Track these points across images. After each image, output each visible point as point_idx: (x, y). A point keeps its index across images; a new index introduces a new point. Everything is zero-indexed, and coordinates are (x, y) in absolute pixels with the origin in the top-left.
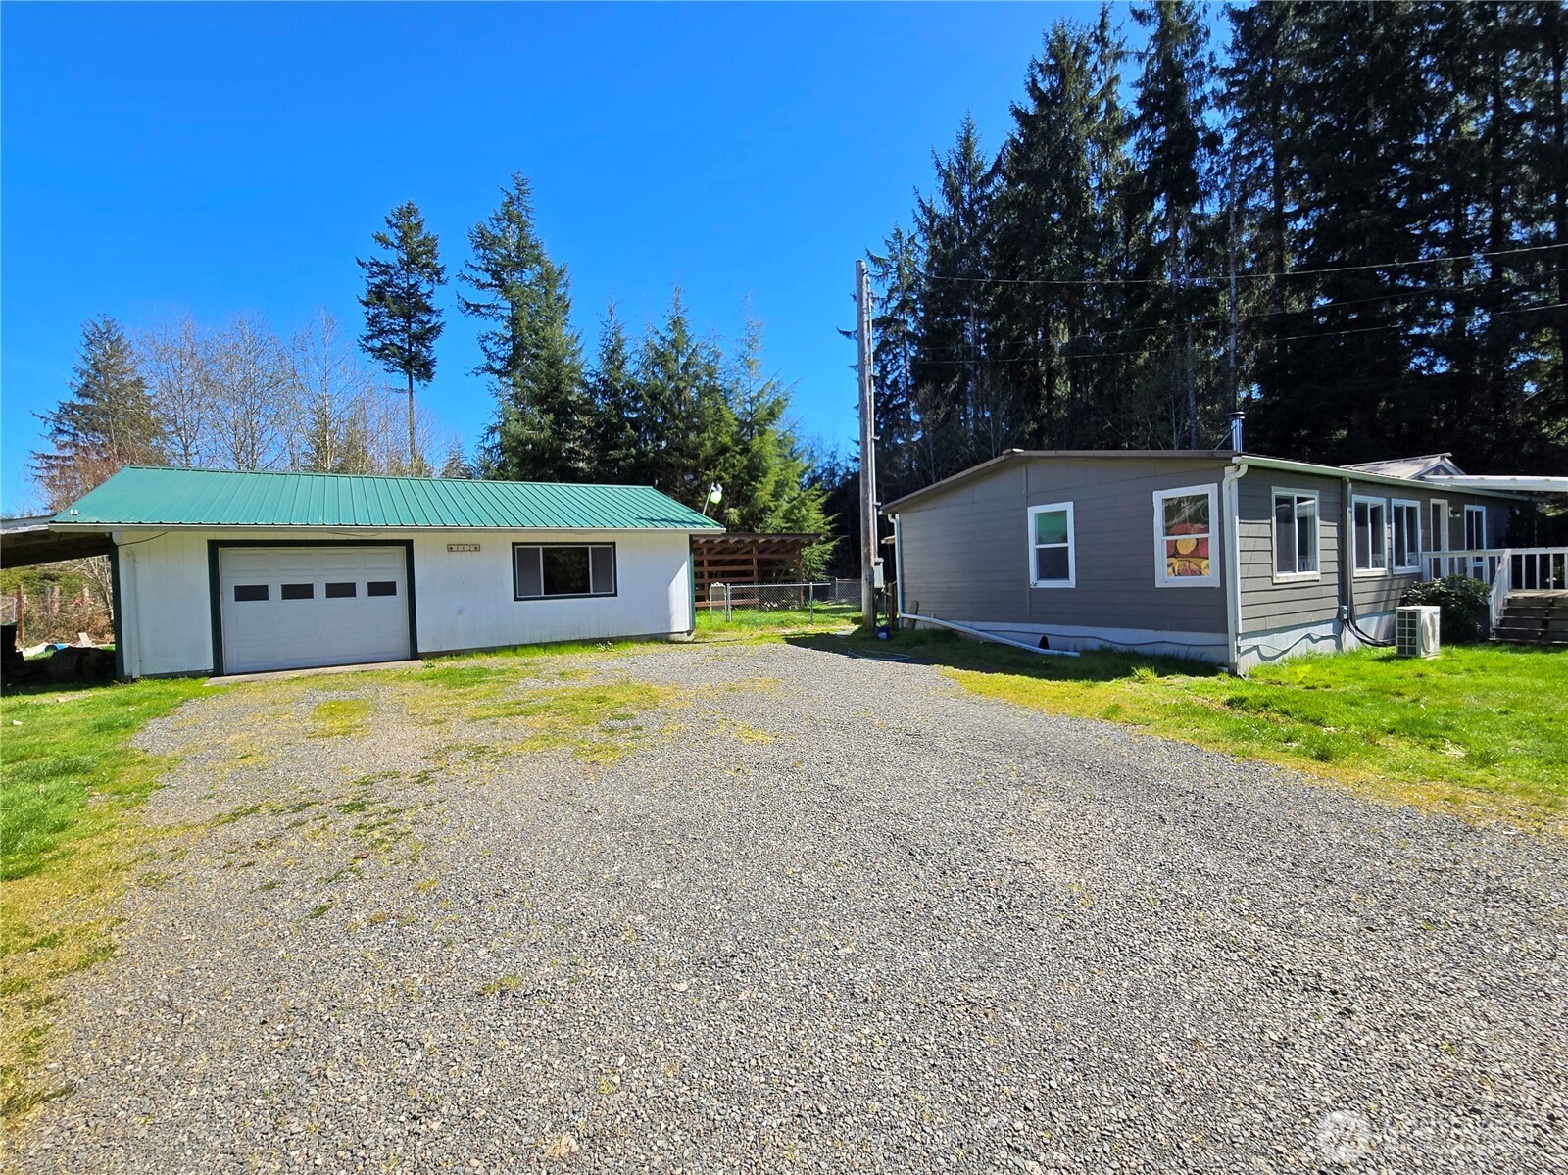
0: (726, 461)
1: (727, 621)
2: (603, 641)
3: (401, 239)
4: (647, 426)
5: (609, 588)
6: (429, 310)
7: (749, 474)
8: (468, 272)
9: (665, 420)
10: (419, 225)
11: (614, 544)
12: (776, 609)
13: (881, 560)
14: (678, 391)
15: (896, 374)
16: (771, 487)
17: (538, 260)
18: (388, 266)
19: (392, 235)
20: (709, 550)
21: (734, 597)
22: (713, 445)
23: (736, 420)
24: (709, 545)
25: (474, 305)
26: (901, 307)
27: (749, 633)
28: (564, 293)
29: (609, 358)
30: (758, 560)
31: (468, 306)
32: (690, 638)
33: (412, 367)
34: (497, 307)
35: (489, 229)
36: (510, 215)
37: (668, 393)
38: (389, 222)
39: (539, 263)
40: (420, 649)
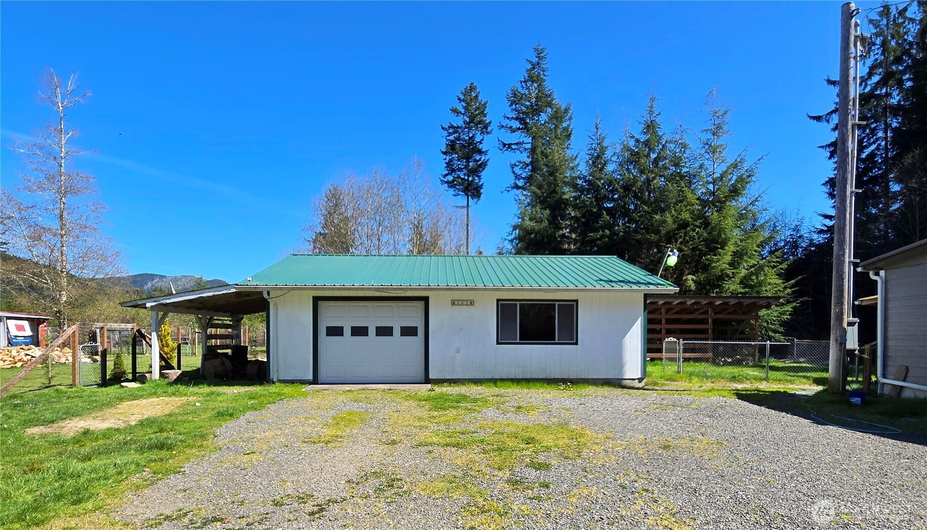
0: (686, 234)
1: (679, 372)
2: (564, 381)
3: (466, 108)
4: (621, 212)
5: (571, 337)
6: (480, 152)
7: (707, 246)
8: (505, 122)
9: (636, 205)
10: (476, 97)
11: (577, 301)
12: (730, 364)
13: (857, 320)
14: (648, 182)
15: (873, 147)
16: (728, 258)
17: (549, 104)
18: (458, 127)
19: (460, 107)
20: (667, 311)
21: (685, 351)
22: (674, 222)
23: (698, 199)
24: (668, 306)
25: (508, 145)
26: (883, 82)
27: (699, 385)
28: (569, 126)
29: (593, 163)
30: (714, 321)
31: (504, 145)
32: (641, 385)
33: (468, 191)
34: (523, 143)
35: (520, 89)
36: (534, 77)
37: (640, 183)
38: (459, 99)
39: (550, 107)
40: (431, 376)
